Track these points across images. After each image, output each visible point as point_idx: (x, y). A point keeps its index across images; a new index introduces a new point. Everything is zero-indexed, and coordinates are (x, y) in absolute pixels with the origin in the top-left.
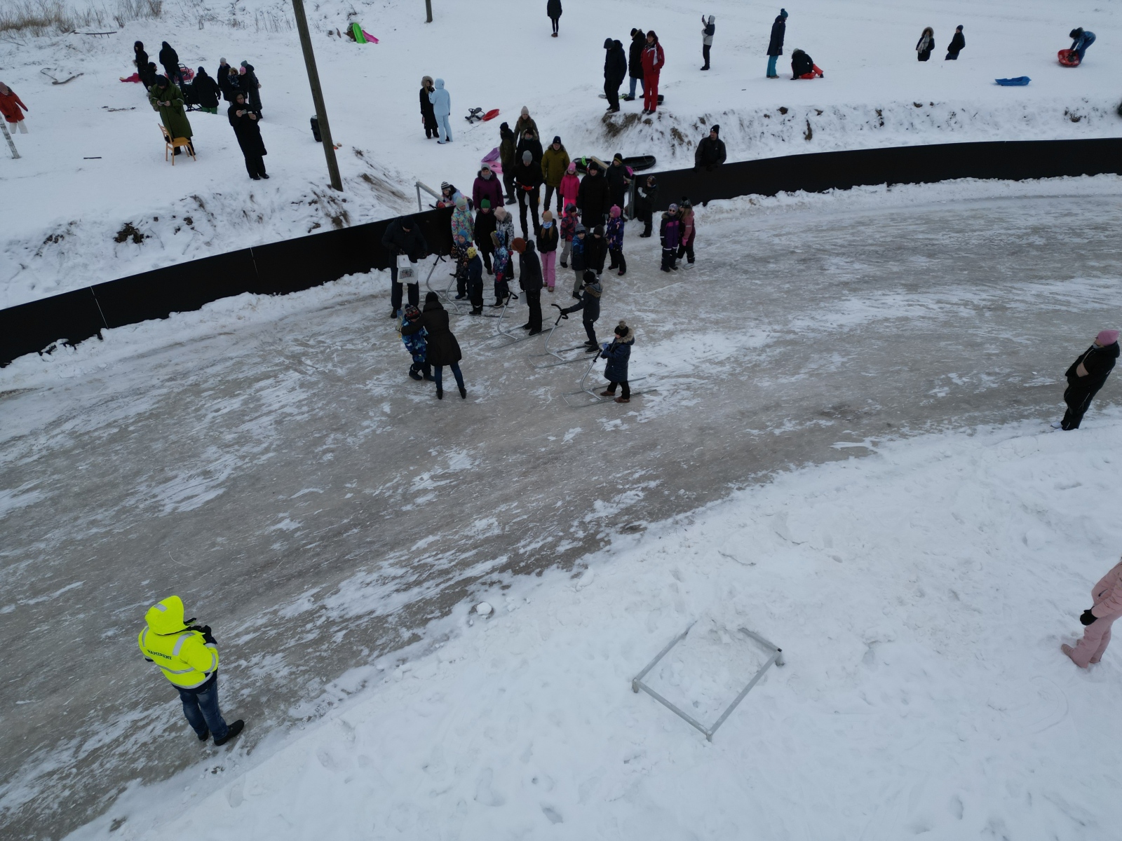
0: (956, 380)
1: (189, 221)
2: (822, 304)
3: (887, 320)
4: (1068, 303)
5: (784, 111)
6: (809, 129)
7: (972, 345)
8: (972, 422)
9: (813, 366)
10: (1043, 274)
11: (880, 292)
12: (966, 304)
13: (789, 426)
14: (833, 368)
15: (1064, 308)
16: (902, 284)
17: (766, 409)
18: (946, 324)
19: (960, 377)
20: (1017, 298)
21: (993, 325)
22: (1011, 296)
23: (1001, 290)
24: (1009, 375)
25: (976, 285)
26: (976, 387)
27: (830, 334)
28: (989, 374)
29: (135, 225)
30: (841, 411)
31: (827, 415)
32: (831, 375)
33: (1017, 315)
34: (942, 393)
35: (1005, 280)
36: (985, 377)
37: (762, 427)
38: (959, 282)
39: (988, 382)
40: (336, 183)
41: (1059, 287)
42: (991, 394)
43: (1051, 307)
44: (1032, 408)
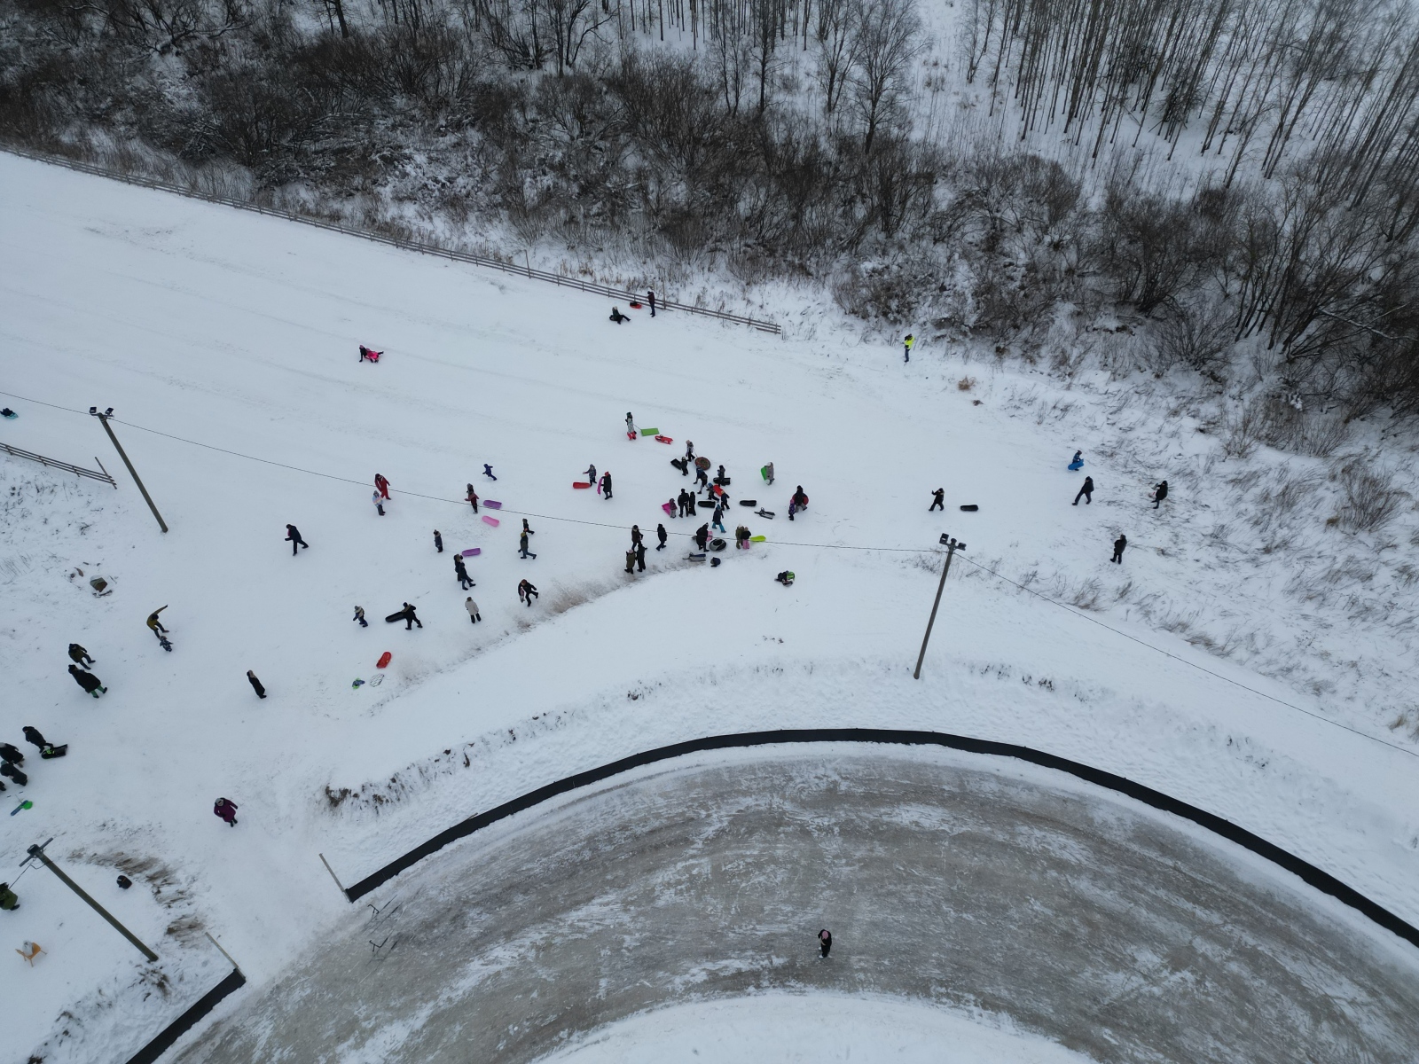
0: (511, 1031)
1: (66, 1033)
2: (458, 970)
3: (489, 978)
4: (583, 929)
5: (448, 752)
6: (467, 759)
7: (527, 992)
9: (445, 1040)
10: (580, 898)
11: (490, 947)
12: (533, 946)
14: (454, 1039)
15: (580, 936)
16: (504, 933)
18: (518, 972)
19: (514, 1027)
20: (559, 931)
21: (541, 966)
22: (557, 930)
23: (554, 924)
24: (537, 1018)
25: (542, 922)
27: (458, 1002)
28: (528, 1020)
29: (35, 1056)
33: (555, 951)
35: (558, 911)
36: (525, 1024)
38: (534, 921)
39: (526, 1028)
40: (153, 958)
41: (582, 912)
43: (574, 937)
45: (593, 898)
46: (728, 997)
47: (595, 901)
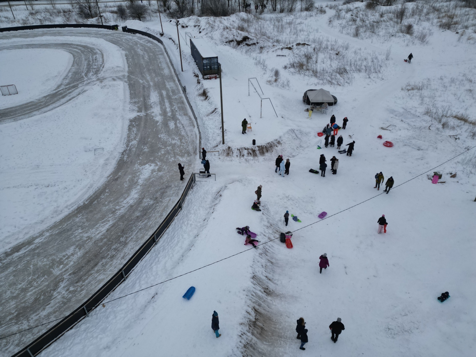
0: (107, 194)
2: (140, 192)
3: (128, 197)
4: (103, 223)
7: (110, 202)
8: (99, 189)
9: (127, 183)
10: (113, 228)
11: (135, 201)
12: (119, 209)
13: (120, 174)
14: (125, 184)
15: (102, 221)
16: (134, 206)
17: (125, 174)
18: (118, 203)
19: (107, 195)
20: (112, 217)
21: (111, 208)
22: (113, 217)
23: (117, 217)
24: (100, 200)
25: (122, 215)
26: (103, 195)
27: (132, 189)
28: (103, 198)
30: (117, 180)
31: (118, 178)
32: (124, 183)
33: (109, 213)
34: (107, 191)
35: (118, 220)
36: (103, 197)
37: (122, 172)
38: (126, 214)
39: (102, 197)
41: (107, 227)
42: (100, 195)
43: (105, 219)
44: (93, 196)
45: (107, 231)
46: (20, 243)
47: (105, 231)
